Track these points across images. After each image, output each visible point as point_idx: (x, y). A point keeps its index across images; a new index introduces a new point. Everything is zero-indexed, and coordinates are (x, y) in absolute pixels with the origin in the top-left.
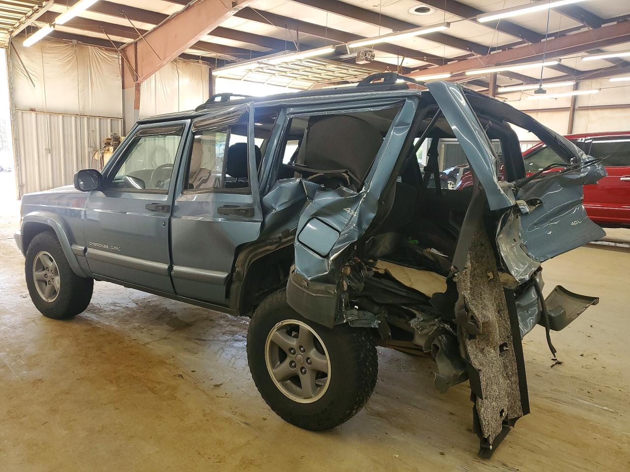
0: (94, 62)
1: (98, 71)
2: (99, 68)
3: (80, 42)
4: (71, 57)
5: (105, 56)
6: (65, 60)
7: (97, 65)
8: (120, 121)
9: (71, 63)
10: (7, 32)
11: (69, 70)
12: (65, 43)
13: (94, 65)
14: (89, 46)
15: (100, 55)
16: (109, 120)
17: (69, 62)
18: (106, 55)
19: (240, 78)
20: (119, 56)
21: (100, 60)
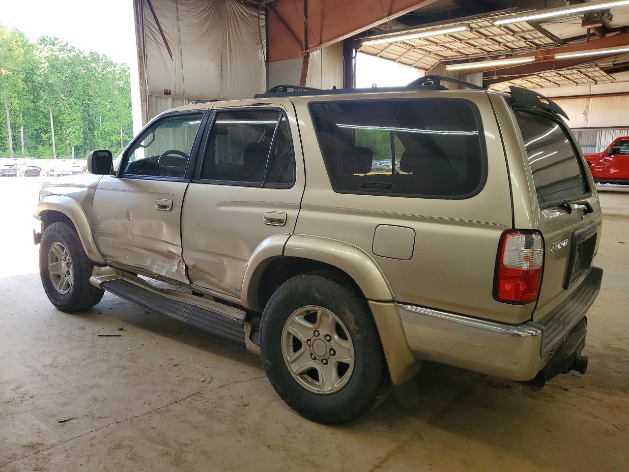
0: (232, 22)
1: (237, 33)
2: (237, 29)
4: (208, 13)
6: (202, 15)
7: (236, 23)
9: (209, 22)
11: (207, 31)
13: (233, 25)
15: (238, 10)
17: (206, 19)
20: (259, 14)
21: (239, 19)
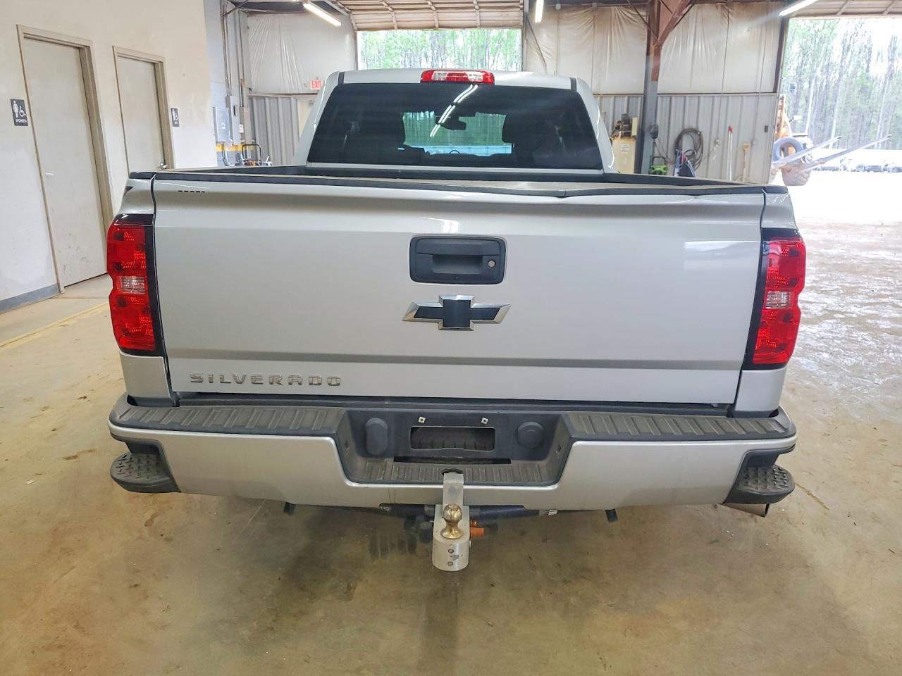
3: (600, 4)
5: (630, 16)
8: (640, 99)
10: (519, 9)
12: (585, 7)
14: (612, 7)
16: (626, 98)
18: (632, 14)
19: (835, 10)
